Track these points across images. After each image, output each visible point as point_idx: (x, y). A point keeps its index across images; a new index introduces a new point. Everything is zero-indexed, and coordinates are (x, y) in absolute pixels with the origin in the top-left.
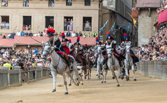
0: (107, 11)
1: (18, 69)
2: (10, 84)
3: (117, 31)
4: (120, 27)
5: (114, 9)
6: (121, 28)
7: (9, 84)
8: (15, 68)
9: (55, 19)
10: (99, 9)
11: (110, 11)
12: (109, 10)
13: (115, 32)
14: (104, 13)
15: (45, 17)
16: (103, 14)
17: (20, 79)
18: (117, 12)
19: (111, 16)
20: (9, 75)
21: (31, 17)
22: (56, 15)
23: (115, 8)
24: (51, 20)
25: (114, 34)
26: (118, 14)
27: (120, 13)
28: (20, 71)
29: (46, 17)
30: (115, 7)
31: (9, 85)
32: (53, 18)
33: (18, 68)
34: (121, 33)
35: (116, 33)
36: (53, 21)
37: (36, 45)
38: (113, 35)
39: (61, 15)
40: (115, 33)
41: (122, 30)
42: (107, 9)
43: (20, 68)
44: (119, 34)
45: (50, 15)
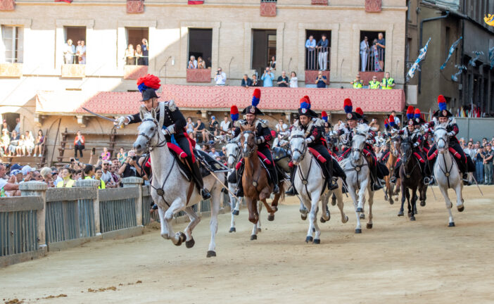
0: (435, 14)
1: (134, 186)
2: (101, 232)
3: (464, 70)
4: (474, 60)
5: (458, 8)
6: (478, 63)
7: (99, 230)
8: (126, 184)
9: (281, 36)
10: (406, 8)
11: (444, 12)
12: (441, 9)
13: (459, 73)
14: (425, 19)
15: (250, 31)
16: (424, 21)
17: (139, 216)
18: (466, 16)
19: (448, 29)
20: (96, 205)
21: (211, 30)
22: (283, 24)
23: (458, 3)
24: (271, 38)
25: (456, 79)
26: (470, 20)
27: (474, 19)
28: (140, 192)
29: (254, 31)
30: (460, 3)
31: (99, 234)
32: (275, 34)
33: (135, 182)
34: (480, 77)
35: (461, 77)
36: (275, 42)
37: (224, 112)
38: (453, 81)
39: (298, 26)
40: (457, 76)
41: (481, 67)
42: (436, 8)
43: (138, 184)
44: (472, 80)
45: (265, 24)
